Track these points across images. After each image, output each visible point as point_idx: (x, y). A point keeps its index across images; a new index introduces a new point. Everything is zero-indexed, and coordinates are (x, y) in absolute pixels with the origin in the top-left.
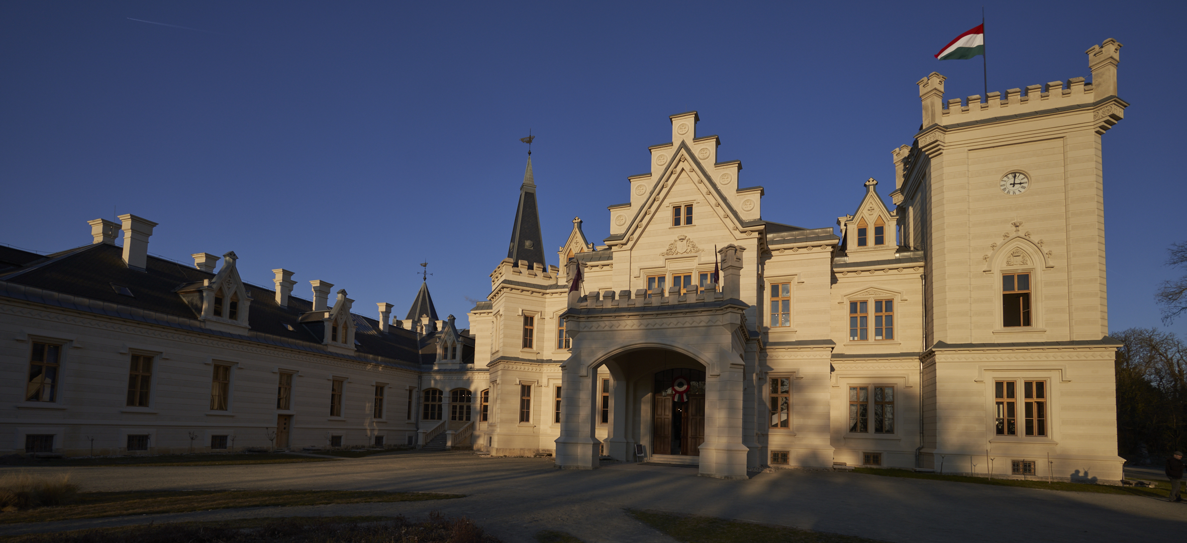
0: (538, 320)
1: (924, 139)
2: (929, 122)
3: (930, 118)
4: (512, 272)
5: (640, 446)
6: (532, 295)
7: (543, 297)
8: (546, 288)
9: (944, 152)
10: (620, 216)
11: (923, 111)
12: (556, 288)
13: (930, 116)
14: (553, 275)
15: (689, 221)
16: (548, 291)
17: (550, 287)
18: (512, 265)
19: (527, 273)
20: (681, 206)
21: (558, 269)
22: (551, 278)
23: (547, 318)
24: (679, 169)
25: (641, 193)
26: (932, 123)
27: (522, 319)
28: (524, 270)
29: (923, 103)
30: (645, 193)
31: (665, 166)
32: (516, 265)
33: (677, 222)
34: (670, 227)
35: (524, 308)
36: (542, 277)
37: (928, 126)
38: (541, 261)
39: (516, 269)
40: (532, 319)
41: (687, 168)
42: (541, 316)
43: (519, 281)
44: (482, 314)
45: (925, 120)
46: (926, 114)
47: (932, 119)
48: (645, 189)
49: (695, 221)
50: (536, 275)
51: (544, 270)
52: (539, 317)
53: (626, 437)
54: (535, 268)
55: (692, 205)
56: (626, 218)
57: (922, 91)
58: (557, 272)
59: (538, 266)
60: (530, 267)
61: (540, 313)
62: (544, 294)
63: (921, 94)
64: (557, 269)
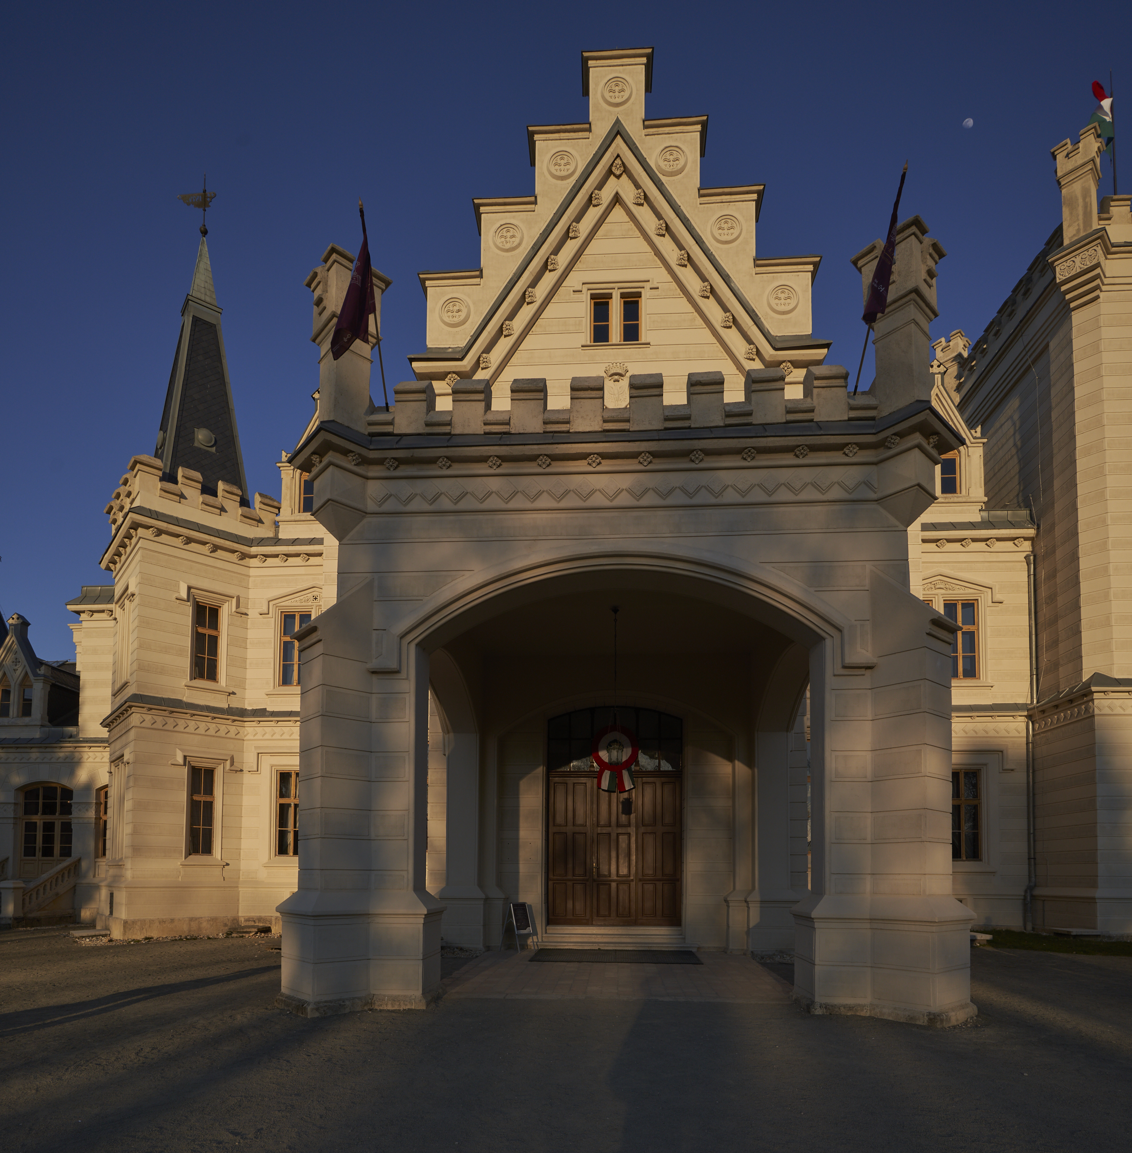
0: (230, 615)
1: (1069, 263)
2: (1078, 231)
3: (1081, 222)
4: (158, 492)
5: (521, 909)
6: (212, 555)
7: (241, 562)
8: (250, 542)
9: (1102, 295)
10: (453, 300)
11: (1064, 209)
12: (275, 544)
13: (1081, 217)
14: (267, 517)
15: (631, 334)
16: (254, 550)
17: (261, 542)
18: (160, 473)
19: (201, 500)
20: (610, 296)
21: (280, 502)
22: (260, 521)
23: (253, 613)
24: (606, 195)
25: (508, 246)
26: (1085, 230)
27: (188, 610)
28: (193, 493)
29: (1064, 191)
30: (519, 244)
31: (572, 181)
32: (170, 477)
33: (601, 335)
34: (584, 343)
35: (193, 583)
36: (239, 517)
37: (1076, 238)
38: (235, 478)
39: (170, 486)
40: (214, 612)
41: (629, 193)
42: (238, 606)
43: (180, 517)
44: (96, 615)
45: (1069, 226)
46: (1071, 213)
47: (1085, 222)
48: (518, 235)
49: (645, 335)
50: (223, 510)
51: (245, 502)
52: (234, 609)
53: (481, 885)
54: (220, 493)
55: (639, 295)
56: (468, 307)
57: (1063, 165)
58: (276, 511)
59: (228, 488)
60: (209, 490)
61: (234, 600)
62: (244, 556)
63: (1059, 174)
64: (276, 504)
